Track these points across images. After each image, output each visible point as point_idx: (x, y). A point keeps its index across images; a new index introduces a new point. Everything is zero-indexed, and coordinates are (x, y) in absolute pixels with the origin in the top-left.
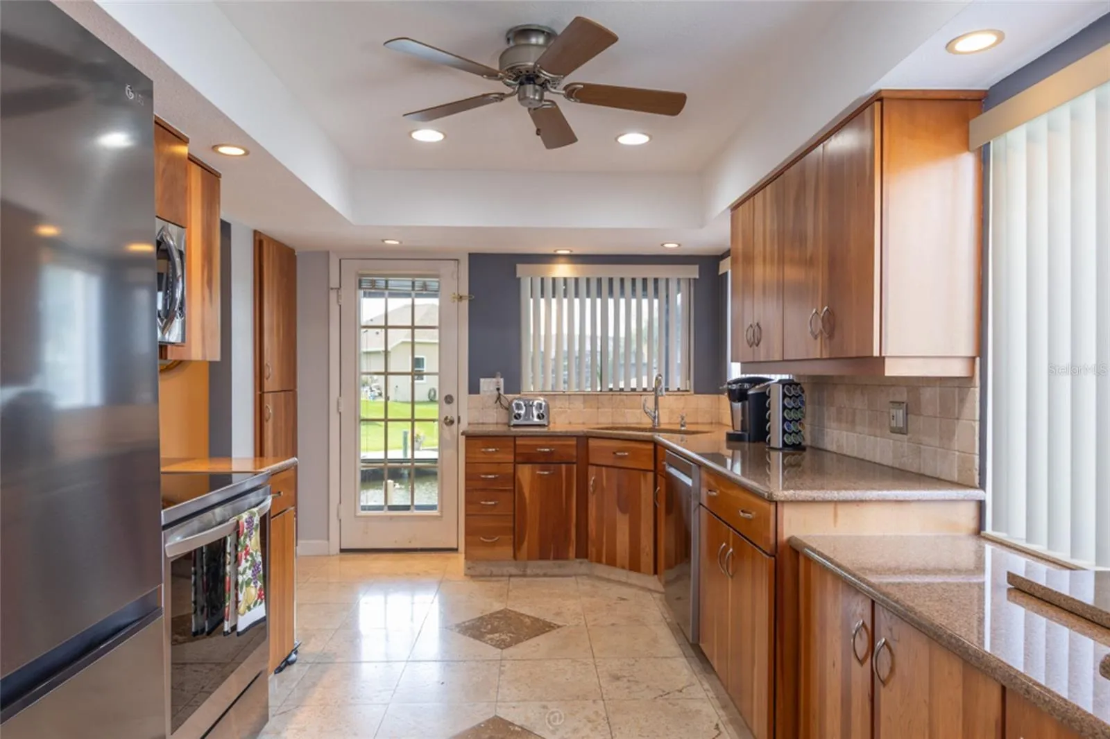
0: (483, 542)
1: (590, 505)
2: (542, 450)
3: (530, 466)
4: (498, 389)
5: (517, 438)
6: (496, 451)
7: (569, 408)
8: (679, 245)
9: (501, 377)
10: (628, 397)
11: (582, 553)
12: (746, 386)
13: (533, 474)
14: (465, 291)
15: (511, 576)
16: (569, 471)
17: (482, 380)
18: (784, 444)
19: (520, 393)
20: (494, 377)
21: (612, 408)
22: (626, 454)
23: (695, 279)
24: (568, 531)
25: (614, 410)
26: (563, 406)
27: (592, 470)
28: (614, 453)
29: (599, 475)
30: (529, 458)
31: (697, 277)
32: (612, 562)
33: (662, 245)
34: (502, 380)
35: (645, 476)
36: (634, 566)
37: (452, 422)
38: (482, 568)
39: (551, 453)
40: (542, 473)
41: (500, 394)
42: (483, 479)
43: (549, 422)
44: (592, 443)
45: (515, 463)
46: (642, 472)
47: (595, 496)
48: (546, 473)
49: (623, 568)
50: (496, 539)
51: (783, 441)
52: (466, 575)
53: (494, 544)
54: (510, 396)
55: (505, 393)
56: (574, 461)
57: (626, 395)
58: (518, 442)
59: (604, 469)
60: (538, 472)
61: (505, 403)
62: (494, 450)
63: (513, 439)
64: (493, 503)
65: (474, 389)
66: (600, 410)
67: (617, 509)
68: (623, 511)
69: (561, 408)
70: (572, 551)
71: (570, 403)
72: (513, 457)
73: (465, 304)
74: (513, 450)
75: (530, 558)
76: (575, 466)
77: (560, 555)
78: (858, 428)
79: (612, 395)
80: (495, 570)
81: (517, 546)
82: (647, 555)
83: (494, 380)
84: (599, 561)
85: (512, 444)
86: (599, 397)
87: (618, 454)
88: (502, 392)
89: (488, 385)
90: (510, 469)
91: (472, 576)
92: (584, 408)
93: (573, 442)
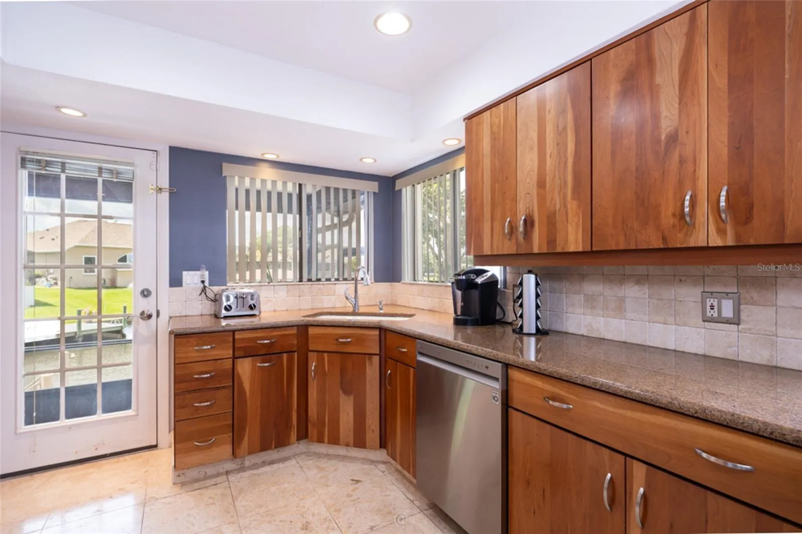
0: (197, 445)
1: (310, 390)
2: (262, 342)
3: (250, 358)
4: (203, 282)
5: (236, 333)
6: (212, 348)
7: (274, 297)
8: (375, 161)
9: (207, 270)
10: (325, 286)
11: (303, 435)
12: (472, 276)
13: (254, 367)
14: (165, 182)
15: (227, 473)
16: (290, 361)
17: (185, 273)
18: (537, 329)
19: (226, 285)
20: (199, 270)
21: (312, 296)
22: (349, 340)
23: (374, 193)
24: (289, 418)
25: (313, 297)
26: (268, 296)
27: (312, 356)
28: (336, 340)
29: (320, 363)
30: (250, 351)
31: (377, 191)
32: (335, 440)
33: (361, 160)
34: (207, 273)
35: (370, 359)
36: (360, 442)
37: (150, 316)
38: (194, 473)
39: (271, 344)
40: (262, 365)
41: (205, 287)
42: (197, 379)
43: (260, 312)
44: (311, 331)
45: (234, 358)
46: (367, 357)
47: (316, 381)
48: (266, 365)
49: (347, 445)
50: (214, 440)
51: (537, 326)
52: (174, 484)
53: (210, 446)
54: (216, 289)
55: (210, 285)
56: (295, 349)
57: (323, 284)
58: (236, 337)
59: (326, 355)
60: (259, 365)
61: (211, 295)
62: (209, 347)
63: (231, 333)
64: (209, 403)
65: (176, 281)
66: (301, 298)
67: (341, 392)
68: (347, 392)
69: (266, 297)
70: (294, 435)
71: (274, 293)
72: (231, 352)
73: (165, 197)
74: (231, 344)
75: (251, 452)
76: (296, 353)
77: (282, 442)
78: (629, 315)
79: (312, 285)
80: (210, 471)
81: (235, 444)
82: (373, 431)
83: (198, 273)
84: (320, 440)
85: (231, 339)
86: (301, 286)
87: (340, 340)
88: (207, 284)
89: (192, 279)
90: (228, 364)
91: (183, 484)
92: (287, 297)
93: (294, 331)
